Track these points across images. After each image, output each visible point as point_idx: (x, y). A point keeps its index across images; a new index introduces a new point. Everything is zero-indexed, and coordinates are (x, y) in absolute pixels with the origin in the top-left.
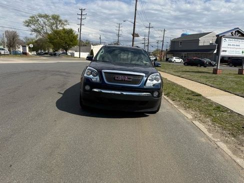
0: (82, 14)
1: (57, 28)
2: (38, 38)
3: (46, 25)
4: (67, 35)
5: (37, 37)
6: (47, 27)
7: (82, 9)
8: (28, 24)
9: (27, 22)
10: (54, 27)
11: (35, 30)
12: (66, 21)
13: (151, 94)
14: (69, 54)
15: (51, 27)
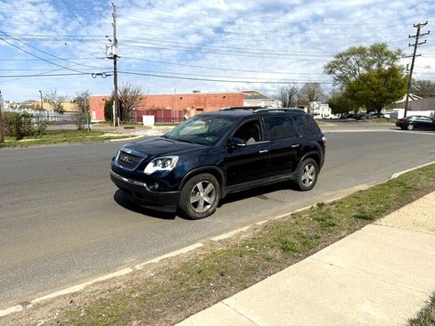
0: (418, 36)
3: (359, 65)
6: (361, 68)
8: (330, 69)
9: (329, 66)
11: (340, 78)
12: (399, 52)
13: (145, 185)
14: (388, 116)
15: (367, 68)
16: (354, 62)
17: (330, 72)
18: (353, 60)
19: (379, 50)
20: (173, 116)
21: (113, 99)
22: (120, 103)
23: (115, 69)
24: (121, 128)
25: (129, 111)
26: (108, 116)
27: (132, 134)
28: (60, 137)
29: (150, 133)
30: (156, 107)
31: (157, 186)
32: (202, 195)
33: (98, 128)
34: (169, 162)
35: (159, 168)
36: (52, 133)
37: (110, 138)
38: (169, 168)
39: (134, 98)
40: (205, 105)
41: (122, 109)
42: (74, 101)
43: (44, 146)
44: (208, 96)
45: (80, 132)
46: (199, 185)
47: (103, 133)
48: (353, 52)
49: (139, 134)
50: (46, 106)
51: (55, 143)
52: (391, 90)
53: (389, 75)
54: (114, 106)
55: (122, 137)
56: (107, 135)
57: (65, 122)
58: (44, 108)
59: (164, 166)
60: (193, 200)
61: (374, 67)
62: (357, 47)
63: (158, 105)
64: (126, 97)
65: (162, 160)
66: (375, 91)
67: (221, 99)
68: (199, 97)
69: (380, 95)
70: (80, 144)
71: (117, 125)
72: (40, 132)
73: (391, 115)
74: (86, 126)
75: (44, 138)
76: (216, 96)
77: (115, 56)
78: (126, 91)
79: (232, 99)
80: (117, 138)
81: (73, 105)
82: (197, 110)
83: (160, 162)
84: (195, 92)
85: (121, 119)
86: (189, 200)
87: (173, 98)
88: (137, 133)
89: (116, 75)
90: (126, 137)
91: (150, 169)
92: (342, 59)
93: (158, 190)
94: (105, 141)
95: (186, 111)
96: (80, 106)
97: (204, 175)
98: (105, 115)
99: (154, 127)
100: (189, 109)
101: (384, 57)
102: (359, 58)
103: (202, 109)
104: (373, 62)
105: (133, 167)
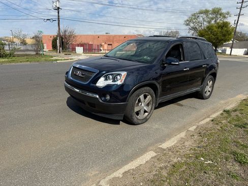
0: (242, 2)
1: (216, 23)
3: (204, 21)
4: (220, 30)
8: (188, 22)
9: (187, 20)
11: (193, 28)
12: (228, 13)
13: (98, 97)
14: (220, 51)
16: (201, 19)
17: (187, 25)
18: (201, 17)
19: (217, 12)
20: (94, 48)
21: (57, 36)
22: (62, 38)
23: (59, 16)
24: (62, 54)
25: (67, 44)
26: (54, 47)
27: (70, 58)
28: (24, 59)
29: (81, 58)
30: (83, 42)
31: (108, 97)
32: (143, 105)
33: (48, 54)
34: (119, 77)
36: (19, 56)
37: (57, 60)
38: (119, 83)
39: (70, 36)
40: (113, 42)
41: (63, 43)
42: (33, 38)
43: (14, 64)
44: (115, 36)
45: (37, 56)
46: (142, 97)
47: (52, 57)
48: (201, 13)
49: (75, 58)
50: (15, 40)
51: (21, 62)
52: (224, 35)
53: (223, 26)
54: (58, 41)
55: (65, 60)
56: (54, 58)
57: (28, 50)
58: (14, 41)
59: (114, 81)
60: (136, 109)
61: (213, 22)
62: (204, 9)
63: (84, 41)
64: (65, 35)
65: (112, 74)
66: (215, 36)
67: (123, 38)
68: (110, 37)
69: (218, 38)
70: (37, 63)
71: (60, 52)
72: (11, 55)
73: (222, 50)
74: (41, 53)
75: (14, 59)
76: (120, 36)
77: (59, 8)
78: (65, 31)
79: (130, 38)
80: (61, 60)
81: (32, 40)
82: (108, 45)
83: (111, 77)
84: (107, 33)
85: (63, 49)
86: (134, 110)
87: (93, 37)
88: (73, 57)
89: (59, 21)
90: (66, 60)
91: (101, 83)
92: (195, 16)
93: (109, 101)
94: (54, 62)
95: (101, 45)
96: (37, 41)
97: (145, 88)
98: (53, 46)
99: (83, 54)
100: (103, 44)
101: (219, 16)
102: (205, 16)
103: (111, 45)
104: (212, 19)
105: (86, 81)
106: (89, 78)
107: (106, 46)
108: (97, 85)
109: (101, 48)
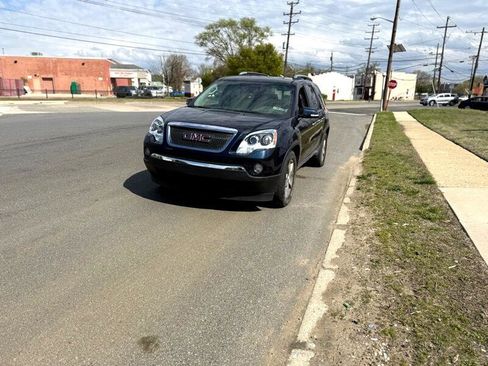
0: (291, 13)
1: (250, 45)
2: (217, 66)
3: (231, 39)
4: (261, 58)
5: (215, 64)
6: (232, 43)
7: (292, 4)
8: (203, 40)
9: (201, 37)
10: (245, 43)
11: (213, 52)
12: (267, 29)
13: (245, 170)
15: (239, 43)
16: (225, 36)
17: (202, 44)
18: (224, 33)
19: (248, 24)
31: (259, 169)
35: (258, 146)
38: (272, 146)
40: (55, 73)
44: (59, 61)
48: (223, 24)
65: (257, 135)
67: (79, 65)
68: (45, 61)
76: (70, 61)
79: (94, 66)
82: (44, 79)
84: (35, 54)
92: (213, 30)
95: (25, 81)
100: (30, 77)
101: (253, 33)
102: (230, 31)
103: (51, 79)
104: (244, 37)
105: (220, 147)
106: (224, 142)
107: (37, 83)
108: (238, 152)
109: (26, 88)
